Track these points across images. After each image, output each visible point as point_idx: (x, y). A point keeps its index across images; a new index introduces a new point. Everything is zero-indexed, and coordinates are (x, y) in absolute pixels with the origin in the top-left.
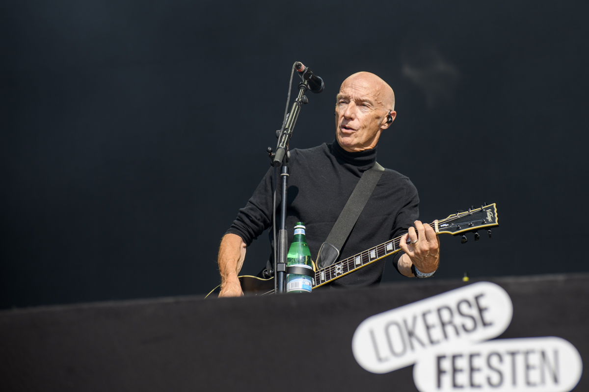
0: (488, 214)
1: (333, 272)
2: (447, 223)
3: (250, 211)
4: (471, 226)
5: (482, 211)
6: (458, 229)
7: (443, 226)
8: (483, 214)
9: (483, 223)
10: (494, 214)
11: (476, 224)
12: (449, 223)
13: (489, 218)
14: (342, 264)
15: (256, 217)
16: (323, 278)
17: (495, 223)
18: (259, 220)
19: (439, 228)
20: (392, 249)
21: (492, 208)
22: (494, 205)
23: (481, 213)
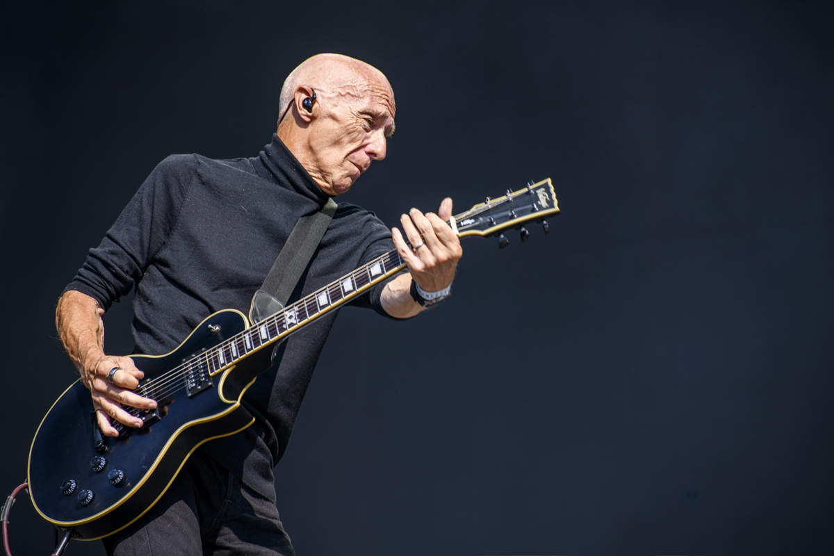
0: (540, 196)
1: (281, 324)
2: (471, 218)
3: (110, 256)
4: (512, 217)
5: (528, 193)
6: (491, 224)
7: (465, 223)
8: (532, 198)
9: (533, 210)
10: (550, 195)
11: (521, 214)
12: (475, 217)
13: (543, 203)
14: (296, 308)
15: (121, 268)
16: (264, 336)
17: (553, 207)
18: (127, 272)
19: (458, 227)
20: (379, 271)
21: (546, 187)
22: (549, 181)
23: (527, 197)
